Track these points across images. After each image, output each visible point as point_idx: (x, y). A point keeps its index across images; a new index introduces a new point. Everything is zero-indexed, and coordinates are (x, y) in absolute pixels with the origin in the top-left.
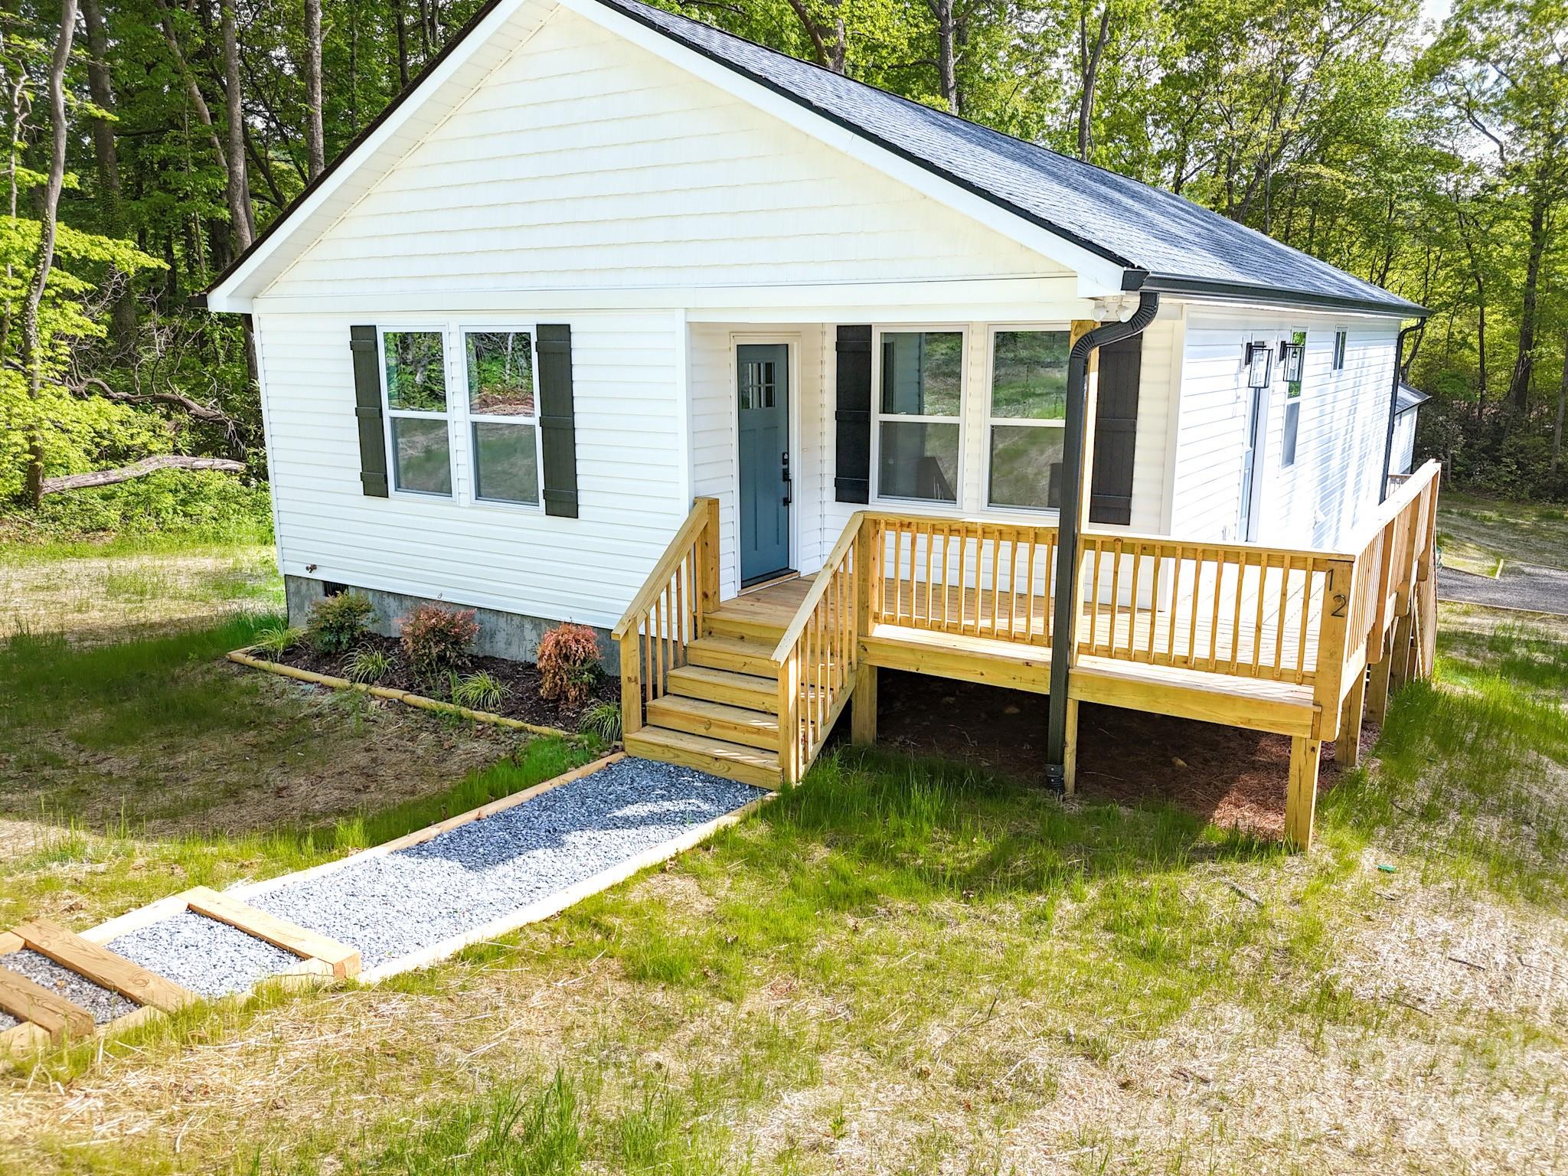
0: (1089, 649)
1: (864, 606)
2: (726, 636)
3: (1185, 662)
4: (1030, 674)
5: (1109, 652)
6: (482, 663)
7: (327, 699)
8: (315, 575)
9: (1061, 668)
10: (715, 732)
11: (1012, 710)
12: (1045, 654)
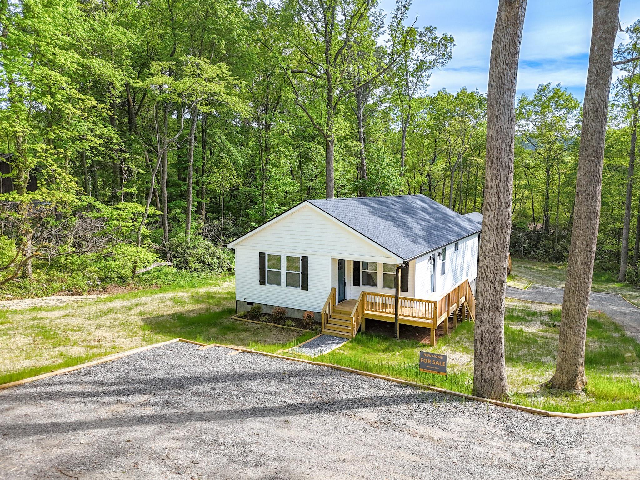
1: (363, 308)
2: (337, 313)
6: (288, 318)
7: (258, 326)
8: (245, 301)
9: (396, 318)
12: (394, 316)
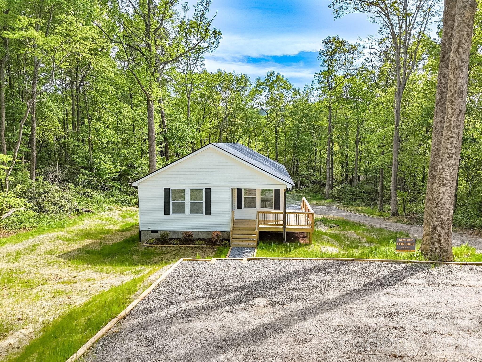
0: (287, 225)
1: (258, 223)
2: (236, 230)
3: (298, 226)
4: (281, 229)
5: (289, 225)
7: (172, 248)
8: (150, 230)
9: (284, 228)
10: (243, 242)
11: (269, 235)
12: (282, 227)
